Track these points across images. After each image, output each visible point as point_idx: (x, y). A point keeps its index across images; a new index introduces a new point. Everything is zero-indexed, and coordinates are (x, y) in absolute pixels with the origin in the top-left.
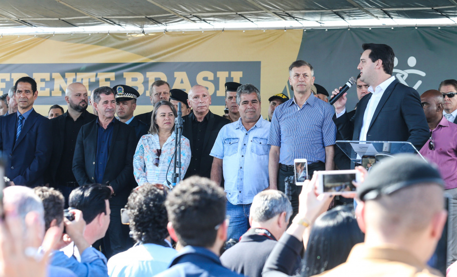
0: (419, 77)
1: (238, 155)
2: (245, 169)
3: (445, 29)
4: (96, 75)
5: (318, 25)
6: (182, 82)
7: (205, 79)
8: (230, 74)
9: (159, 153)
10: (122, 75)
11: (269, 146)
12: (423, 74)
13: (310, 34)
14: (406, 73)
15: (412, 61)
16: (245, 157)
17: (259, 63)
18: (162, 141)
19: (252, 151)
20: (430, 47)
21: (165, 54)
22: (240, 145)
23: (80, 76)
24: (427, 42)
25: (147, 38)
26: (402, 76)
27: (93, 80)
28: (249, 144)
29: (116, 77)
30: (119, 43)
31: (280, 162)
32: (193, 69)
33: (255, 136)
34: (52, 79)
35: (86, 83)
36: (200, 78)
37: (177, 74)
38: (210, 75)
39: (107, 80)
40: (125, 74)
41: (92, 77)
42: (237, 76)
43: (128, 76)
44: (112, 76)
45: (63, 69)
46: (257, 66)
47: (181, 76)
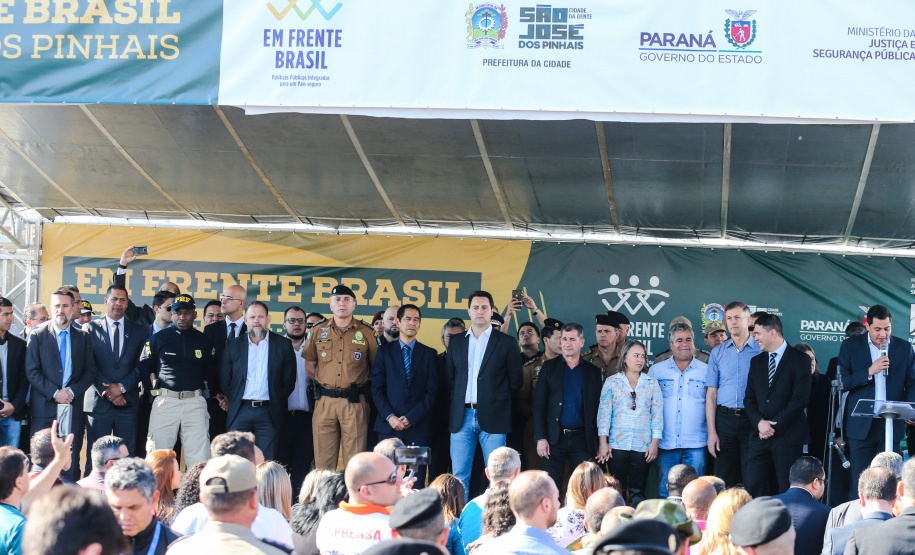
0: (662, 298)
2: (682, 412)
3: (691, 249)
4: (278, 279)
5: (549, 237)
6: (385, 290)
7: (414, 288)
8: (444, 285)
9: (634, 395)
10: (311, 280)
11: (706, 388)
12: (667, 295)
13: (538, 247)
14: (648, 293)
15: (655, 281)
16: (683, 400)
17: (480, 274)
18: (633, 383)
19: (689, 394)
20: (675, 267)
21: (365, 259)
22: (676, 387)
23: (256, 279)
24: (671, 262)
25: (342, 240)
26: (644, 296)
27: (273, 283)
28: (686, 387)
29: (303, 281)
30: (308, 243)
31: (718, 404)
32: (399, 277)
33: (692, 377)
34: (220, 281)
35: (264, 288)
36: (407, 287)
37: (379, 282)
38: (421, 285)
39: (291, 284)
40: (315, 279)
41: (272, 279)
42: (453, 287)
43: (318, 281)
44: (298, 280)
45: (235, 269)
46: (477, 277)
47: (384, 284)
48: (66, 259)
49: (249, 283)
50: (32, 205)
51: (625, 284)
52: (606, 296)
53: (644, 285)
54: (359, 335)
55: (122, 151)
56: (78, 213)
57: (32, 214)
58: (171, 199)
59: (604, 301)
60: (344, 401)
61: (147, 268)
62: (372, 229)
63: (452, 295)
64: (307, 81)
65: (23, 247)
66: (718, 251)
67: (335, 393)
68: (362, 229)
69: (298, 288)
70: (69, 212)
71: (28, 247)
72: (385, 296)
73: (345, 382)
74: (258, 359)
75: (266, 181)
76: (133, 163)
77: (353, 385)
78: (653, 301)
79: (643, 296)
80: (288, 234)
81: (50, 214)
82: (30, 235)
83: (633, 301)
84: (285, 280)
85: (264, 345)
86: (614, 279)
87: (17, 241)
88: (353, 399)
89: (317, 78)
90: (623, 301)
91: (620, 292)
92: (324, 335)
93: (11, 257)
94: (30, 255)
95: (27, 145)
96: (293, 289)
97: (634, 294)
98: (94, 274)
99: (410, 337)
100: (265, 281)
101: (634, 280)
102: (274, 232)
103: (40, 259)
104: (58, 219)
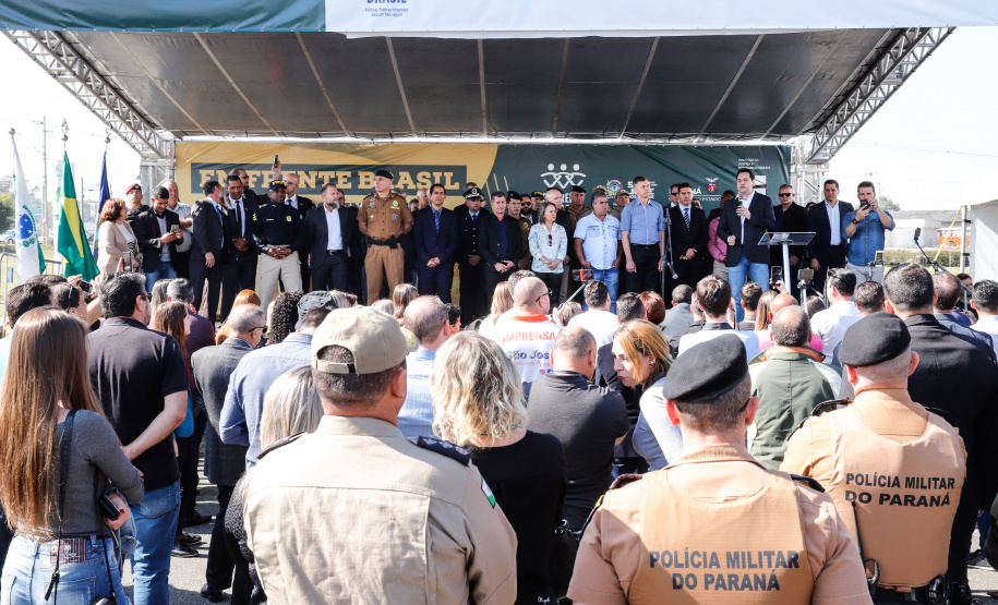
0: (581, 178)
1: (601, 237)
3: (599, 146)
4: (335, 174)
5: (509, 141)
6: (405, 179)
7: (424, 177)
8: (443, 174)
9: (550, 237)
10: (357, 174)
12: (584, 176)
13: (502, 148)
14: (572, 175)
15: (576, 167)
17: (465, 167)
18: (550, 229)
20: (589, 158)
21: (391, 159)
22: (601, 231)
23: (321, 174)
24: (587, 155)
25: (377, 147)
27: (333, 176)
29: (352, 175)
30: (353, 150)
32: (414, 170)
36: (419, 176)
37: (401, 174)
38: (428, 175)
39: (345, 177)
40: (360, 173)
41: (332, 174)
42: (448, 175)
43: (362, 174)
44: (349, 174)
45: (307, 168)
46: (464, 169)
47: (404, 175)
48: (193, 165)
49: (317, 177)
50: (168, 129)
51: (557, 169)
52: (546, 177)
53: (570, 170)
54: (395, 203)
55: (234, 85)
56: (201, 133)
57: (168, 135)
58: (265, 122)
59: (545, 181)
60: (387, 248)
61: (249, 169)
62: (396, 140)
63: (448, 180)
64: (392, 12)
65: (162, 157)
66: (616, 147)
67: (381, 243)
68: (389, 140)
69: (349, 180)
70: (193, 133)
71: (166, 157)
72: (405, 182)
73: (386, 235)
74: (333, 221)
75: (332, 106)
76: (241, 94)
77: (393, 237)
78: (576, 179)
79: (570, 177)
80: (341, 144)
81: (179, 135)
82: (166, 150)
83: (563, 180)
84: (340, 174)
85: (335, 213)
86: (551, 167)
87: (159, 153)
88: (393, 247)
89: (399, 10)
90: (557, 180)
91: (555, 175)
92: (371, 205)
93: (154, 164)
94: (168, 162)
95: (166, 82)
96: (346, 180)
97: (563, 176)
98: (213, 174)
99: (438, 205)
100: (327, 176)
101: (564, 167)
102: (332, 144)
103: (175, 165)
104: (185, 138)
